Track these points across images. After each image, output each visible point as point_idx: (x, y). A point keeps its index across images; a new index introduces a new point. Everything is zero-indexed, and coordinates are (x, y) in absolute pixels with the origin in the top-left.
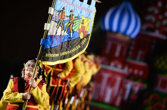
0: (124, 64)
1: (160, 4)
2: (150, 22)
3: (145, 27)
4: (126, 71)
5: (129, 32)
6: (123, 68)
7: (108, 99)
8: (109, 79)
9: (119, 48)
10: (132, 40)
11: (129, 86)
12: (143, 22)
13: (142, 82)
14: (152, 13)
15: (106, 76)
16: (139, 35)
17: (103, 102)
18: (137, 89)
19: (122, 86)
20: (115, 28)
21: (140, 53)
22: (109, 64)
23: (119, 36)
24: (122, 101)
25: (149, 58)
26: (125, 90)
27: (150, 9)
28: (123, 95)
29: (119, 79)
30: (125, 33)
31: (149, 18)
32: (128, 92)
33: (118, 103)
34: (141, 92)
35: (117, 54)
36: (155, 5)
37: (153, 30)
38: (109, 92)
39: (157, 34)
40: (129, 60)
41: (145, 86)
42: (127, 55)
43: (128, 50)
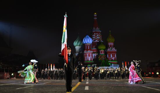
0: (91, 50)
1: (95, 34)
2: (94, 38)
3: (93, 40)
4: (92, 52)
5: (90, 43)
6: (91, 51)
7: (90, 60)
8: (89, 55)
9: (89, 47)
10: (91, 44)
11: (94, 55)
12: (92, 39)
13: (97, 53)
14: (94, 36)
15: (88, 54)
16: (92, 42)
17: (89, 61)
18: (96, 55)
19: (92, 56)
20: (86, 43)
21: (94, 46)
22: (87, 51)
23: (88, 44)
24: (93, 59)
25: (96, 47)
26: (93, 56)
27: (93, 36)
28: (93, 58)
29: (91, 54)
30: (89, 43)
31: (93, 38)
32: (94, 57)
33: (92, 60)
34: (97, 56)
35: (89, 49)
36: (94, 34)
37: (95, 40)
38: (89, 58)
39: (96, 41)
40: (92, 49)
41: (97, 54)
42: (91, 48)
43: (91, 47)
